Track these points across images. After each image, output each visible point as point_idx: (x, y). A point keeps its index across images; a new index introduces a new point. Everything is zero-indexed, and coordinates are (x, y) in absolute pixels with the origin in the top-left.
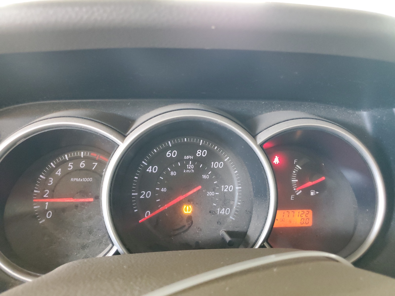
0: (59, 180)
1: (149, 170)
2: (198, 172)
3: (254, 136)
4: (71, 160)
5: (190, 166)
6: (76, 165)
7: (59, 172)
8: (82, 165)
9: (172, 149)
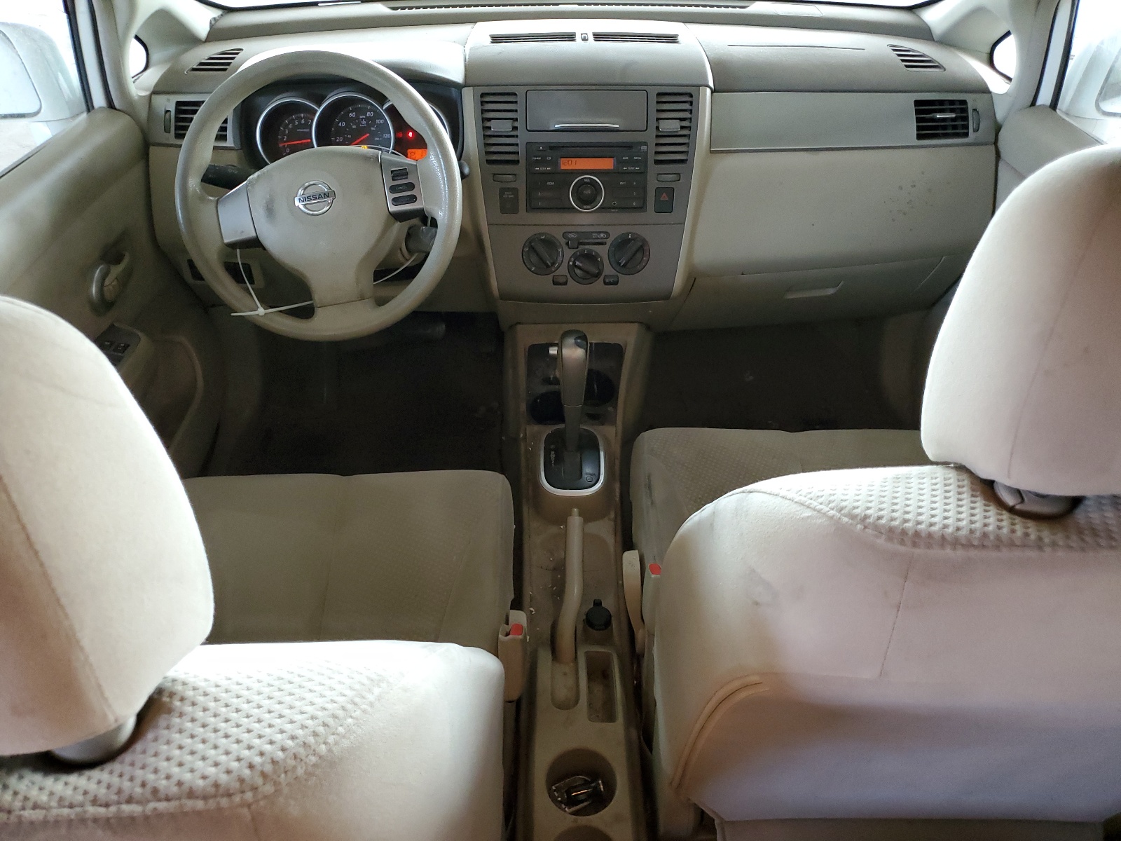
0: (295, 127)
1: (340, 125)
2: (369, 126)
3: (382, 107)
4: (296, 119)
5: (364, 122)
6: (300, 122)
7: (290, 126)
8: (303, 121)
9: (352, 111)
